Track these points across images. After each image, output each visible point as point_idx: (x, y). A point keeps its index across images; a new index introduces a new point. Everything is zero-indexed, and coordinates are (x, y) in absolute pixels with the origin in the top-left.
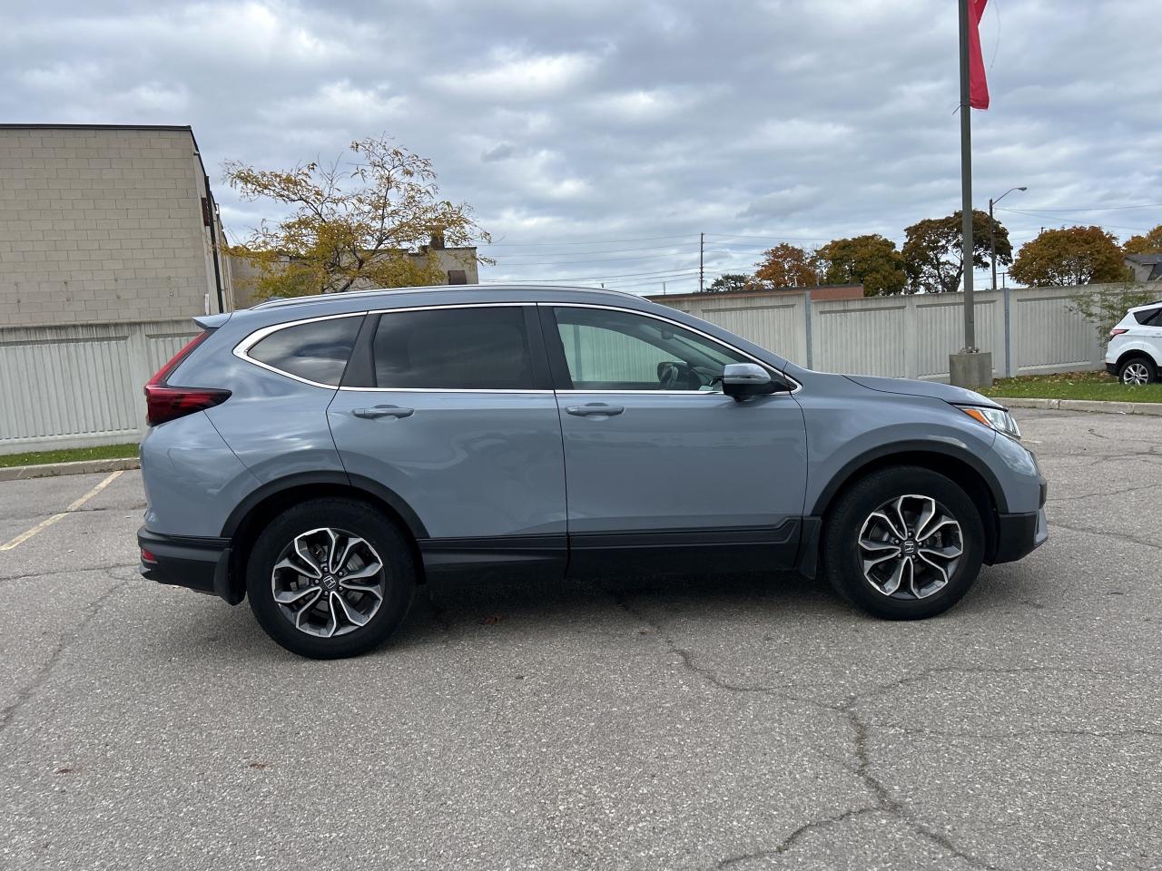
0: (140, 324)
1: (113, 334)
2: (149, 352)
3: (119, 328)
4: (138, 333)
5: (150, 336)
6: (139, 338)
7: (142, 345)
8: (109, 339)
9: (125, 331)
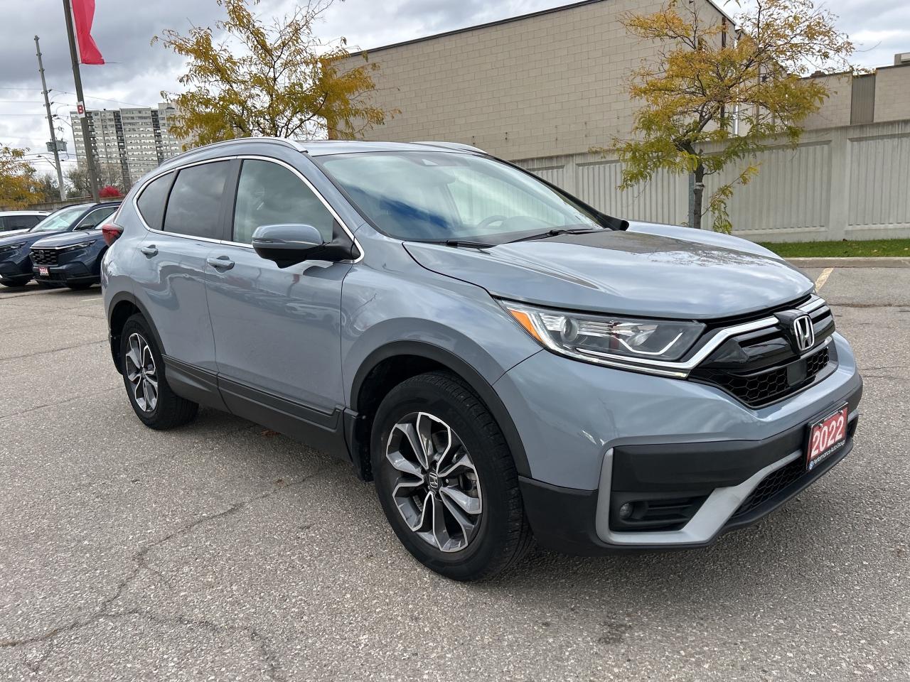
0: (572, 155)
1: (555, 164)
2: (577, 178)
3: (559, 159)
4: (571, 163)
5: (579, 165)
6: (571, 167)
7: (573, 172)
8: (552, 168)
9: (563, 162)
